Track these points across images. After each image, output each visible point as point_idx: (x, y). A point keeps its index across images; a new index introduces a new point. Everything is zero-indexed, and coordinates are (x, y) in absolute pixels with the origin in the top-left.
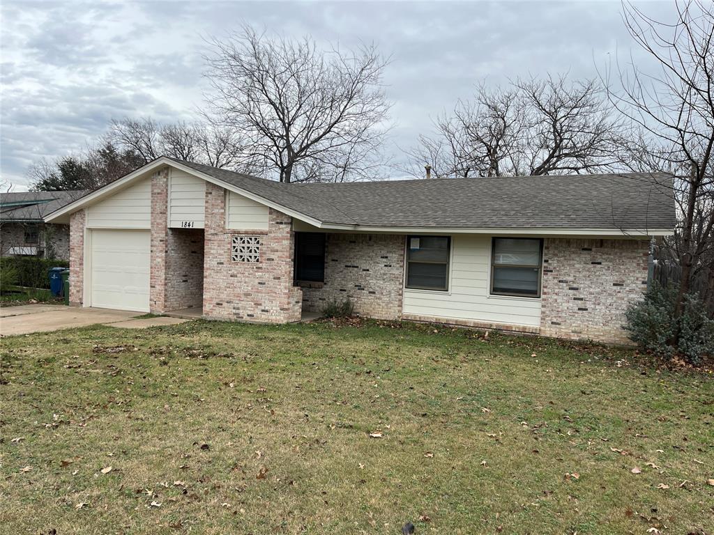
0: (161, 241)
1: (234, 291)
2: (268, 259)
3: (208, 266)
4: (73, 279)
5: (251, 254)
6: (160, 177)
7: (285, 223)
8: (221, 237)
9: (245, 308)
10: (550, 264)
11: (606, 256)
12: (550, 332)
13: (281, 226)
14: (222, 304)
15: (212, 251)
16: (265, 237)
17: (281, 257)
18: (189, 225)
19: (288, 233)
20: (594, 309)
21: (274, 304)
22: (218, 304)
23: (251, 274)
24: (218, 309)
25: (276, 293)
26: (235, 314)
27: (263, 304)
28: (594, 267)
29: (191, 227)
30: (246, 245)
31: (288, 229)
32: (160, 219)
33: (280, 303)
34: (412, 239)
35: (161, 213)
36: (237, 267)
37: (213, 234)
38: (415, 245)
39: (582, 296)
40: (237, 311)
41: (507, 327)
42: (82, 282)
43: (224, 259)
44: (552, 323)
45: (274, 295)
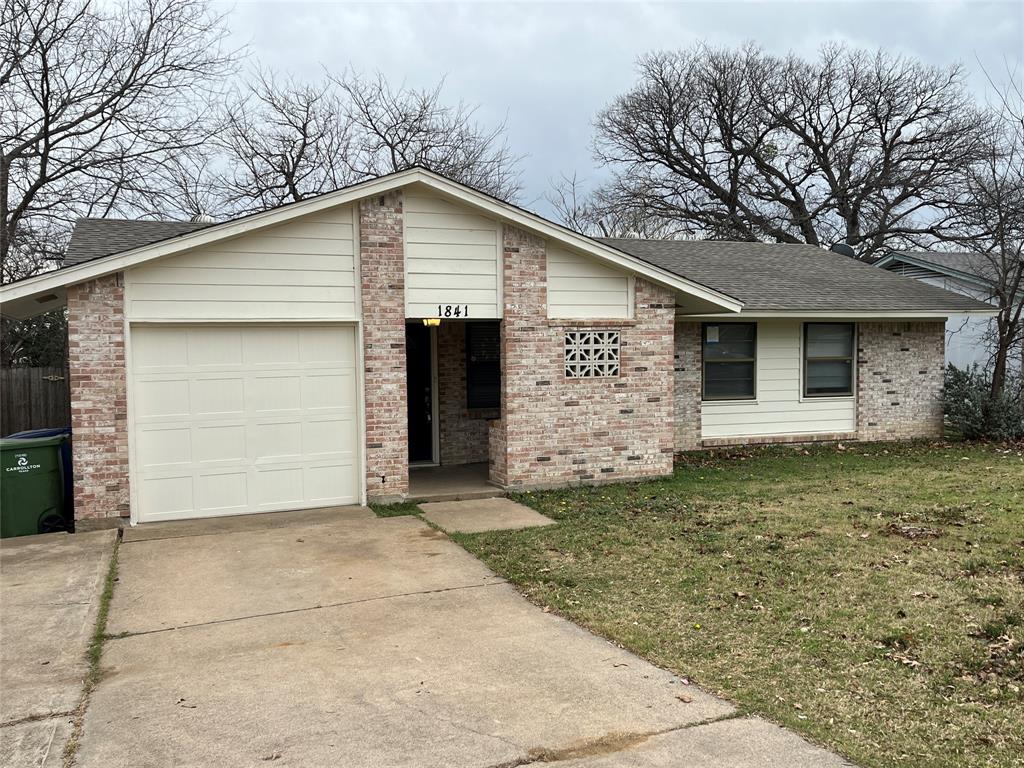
0: (393, 346)
1: (573, 430)
2: (637, 369)
3: (515, 390)
4: (89, 457)
5: (601, 362)
6: (384, 209)
7: (666, 307)
8: (543, 334)
9: (596, 459)
10: (865, 354)
11: (912, 341)
12: (867, 435)
13: (659, 311)
14: (549, 459)
15: (524, 362)
16: (630, 331)
17: (660, 364)
18: (457, 313)
19: (670, 322)
20: (905, 402)
21: (650, 444)
22: (541, 459)
23: (606, 397)
24: (540, 469)
25: (652, 425)
26: (578, 472)
27: (631, 448)
28: (904, 354)
29: (462, 316)
30: (592, 347)
31: (672, 317)
32: (390, 299)
33: (661, 441)
34: (709, 328)
35: (391, 287)
36: (578, 386)
37: (523, 329)
38: (713, 336)
39: (894, 389)
40: (581, 467)
41: (828, 436)
42: (126, 461)
43: (551, 374)
44: (870, 424)
45: (650, 428)
